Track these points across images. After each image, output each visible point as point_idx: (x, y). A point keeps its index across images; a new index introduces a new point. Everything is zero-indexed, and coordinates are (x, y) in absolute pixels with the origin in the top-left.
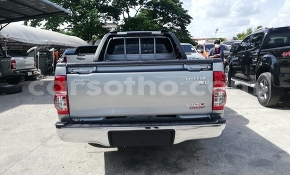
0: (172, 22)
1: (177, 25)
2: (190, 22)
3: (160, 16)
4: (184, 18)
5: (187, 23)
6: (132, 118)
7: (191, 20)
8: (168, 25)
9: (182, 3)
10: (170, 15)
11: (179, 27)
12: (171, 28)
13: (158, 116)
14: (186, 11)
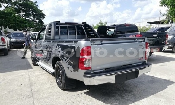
0: (33, 17)
1: (37, 19)
2: (44, 18)
3: (23, 12)
4: (41, 15)
5: (42, 18)
6: (114, 68)
7: (45, 16)
8: (31, 18)
9: (38, 6)
10: (30, 12)
11: (38, 20)
12: (32, 20)
13: (124, 66)
14: (42, 11)
